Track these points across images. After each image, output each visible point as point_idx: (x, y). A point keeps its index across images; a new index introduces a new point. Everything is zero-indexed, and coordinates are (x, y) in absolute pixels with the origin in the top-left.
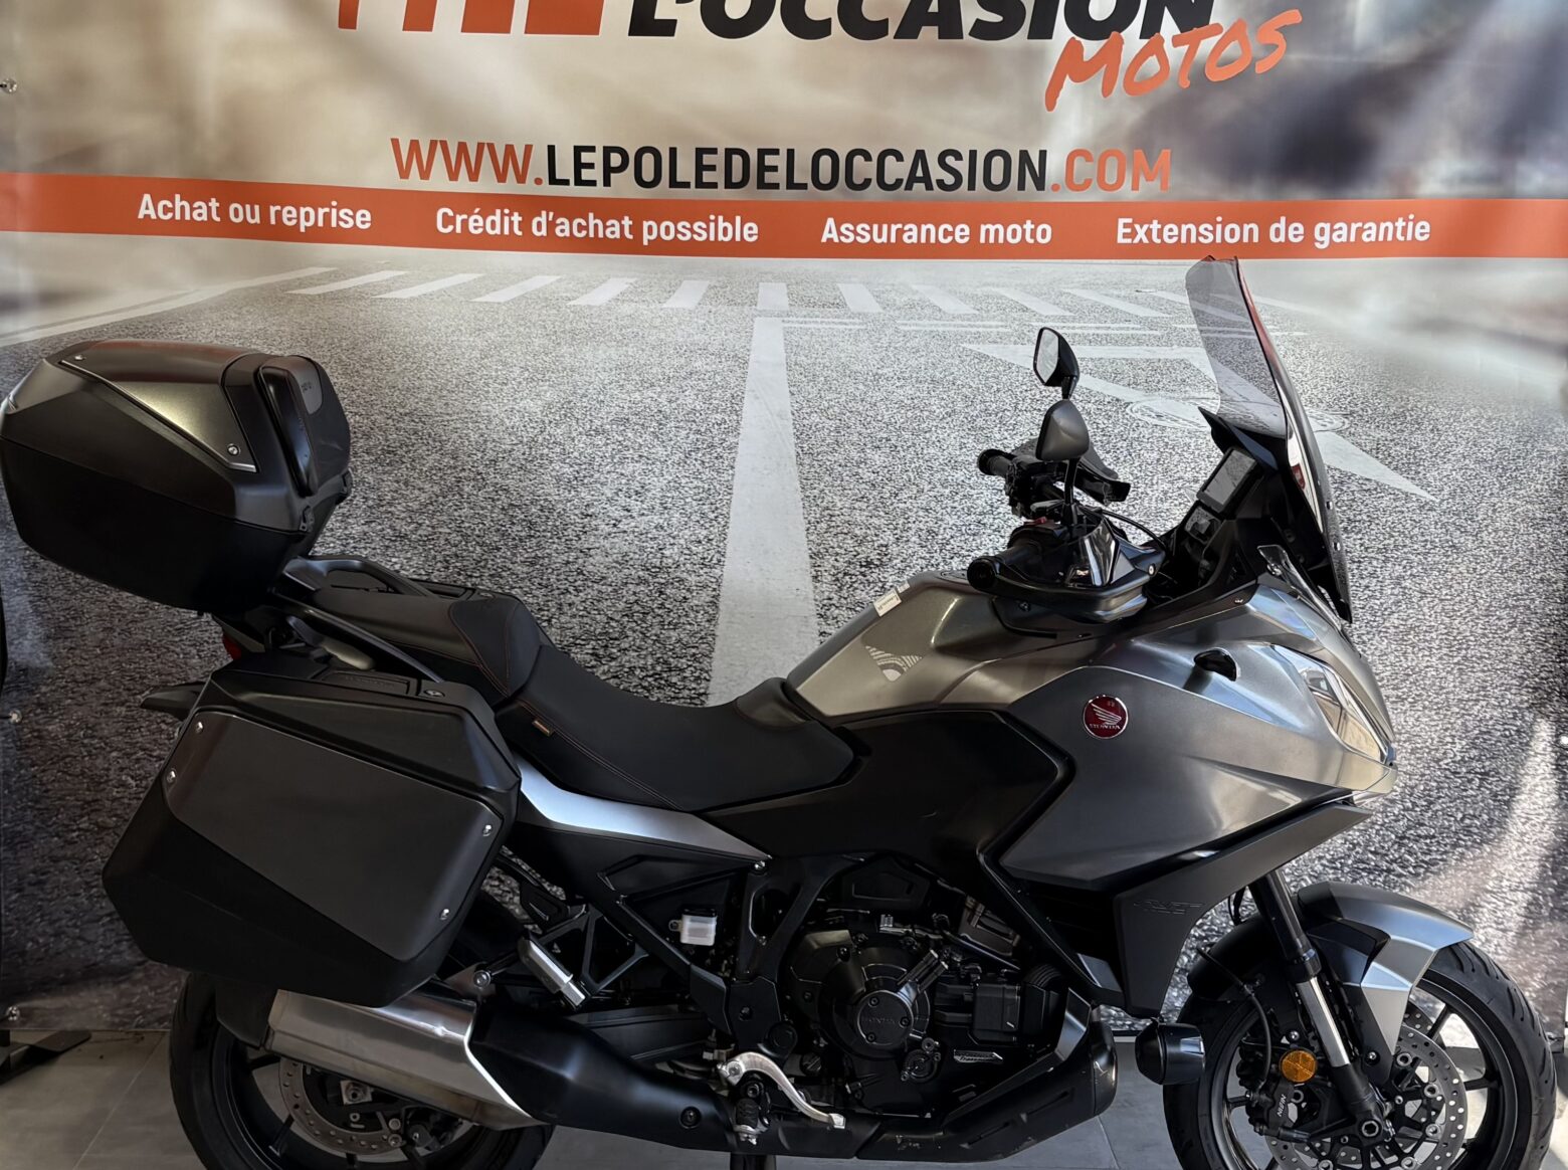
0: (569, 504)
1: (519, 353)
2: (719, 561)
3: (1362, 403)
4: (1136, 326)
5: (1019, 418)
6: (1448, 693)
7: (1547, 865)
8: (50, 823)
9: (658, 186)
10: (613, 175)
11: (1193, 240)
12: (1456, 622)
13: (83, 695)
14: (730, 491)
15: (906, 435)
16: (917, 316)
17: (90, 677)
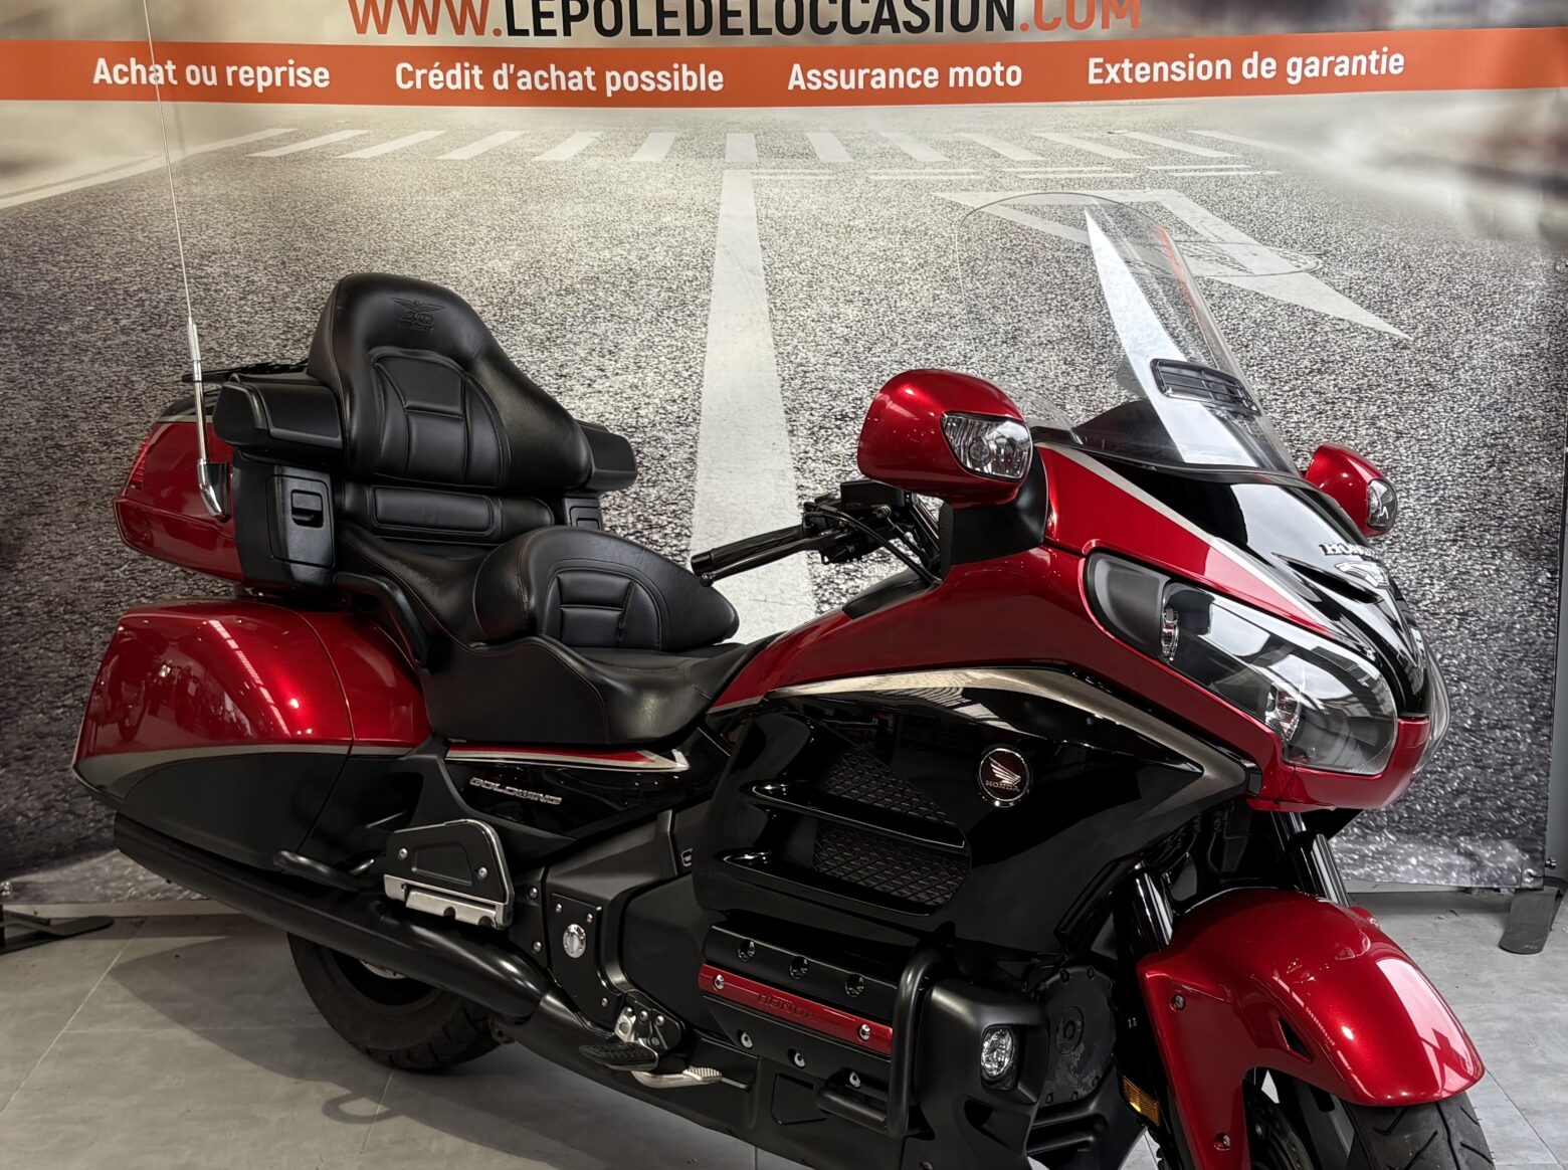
0: (542, 365)
1: (485, 212)
2: (695, 419)
3: (1336, 242)
4: (1109, 169)
5: (991, 267)
6: (1425, 534)
7: (1525, 702)
8: (34, 700)
9: (621, 33)
10: (572, 23)
11: (1166, 79)
12: (1434, 462)
13: (60, 571)
14: (704, 349)
15: (879, 288)
16: (888, 165)
17: (67, 553)
